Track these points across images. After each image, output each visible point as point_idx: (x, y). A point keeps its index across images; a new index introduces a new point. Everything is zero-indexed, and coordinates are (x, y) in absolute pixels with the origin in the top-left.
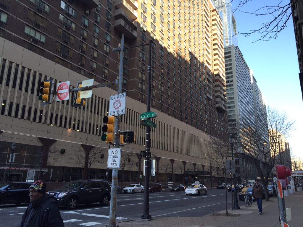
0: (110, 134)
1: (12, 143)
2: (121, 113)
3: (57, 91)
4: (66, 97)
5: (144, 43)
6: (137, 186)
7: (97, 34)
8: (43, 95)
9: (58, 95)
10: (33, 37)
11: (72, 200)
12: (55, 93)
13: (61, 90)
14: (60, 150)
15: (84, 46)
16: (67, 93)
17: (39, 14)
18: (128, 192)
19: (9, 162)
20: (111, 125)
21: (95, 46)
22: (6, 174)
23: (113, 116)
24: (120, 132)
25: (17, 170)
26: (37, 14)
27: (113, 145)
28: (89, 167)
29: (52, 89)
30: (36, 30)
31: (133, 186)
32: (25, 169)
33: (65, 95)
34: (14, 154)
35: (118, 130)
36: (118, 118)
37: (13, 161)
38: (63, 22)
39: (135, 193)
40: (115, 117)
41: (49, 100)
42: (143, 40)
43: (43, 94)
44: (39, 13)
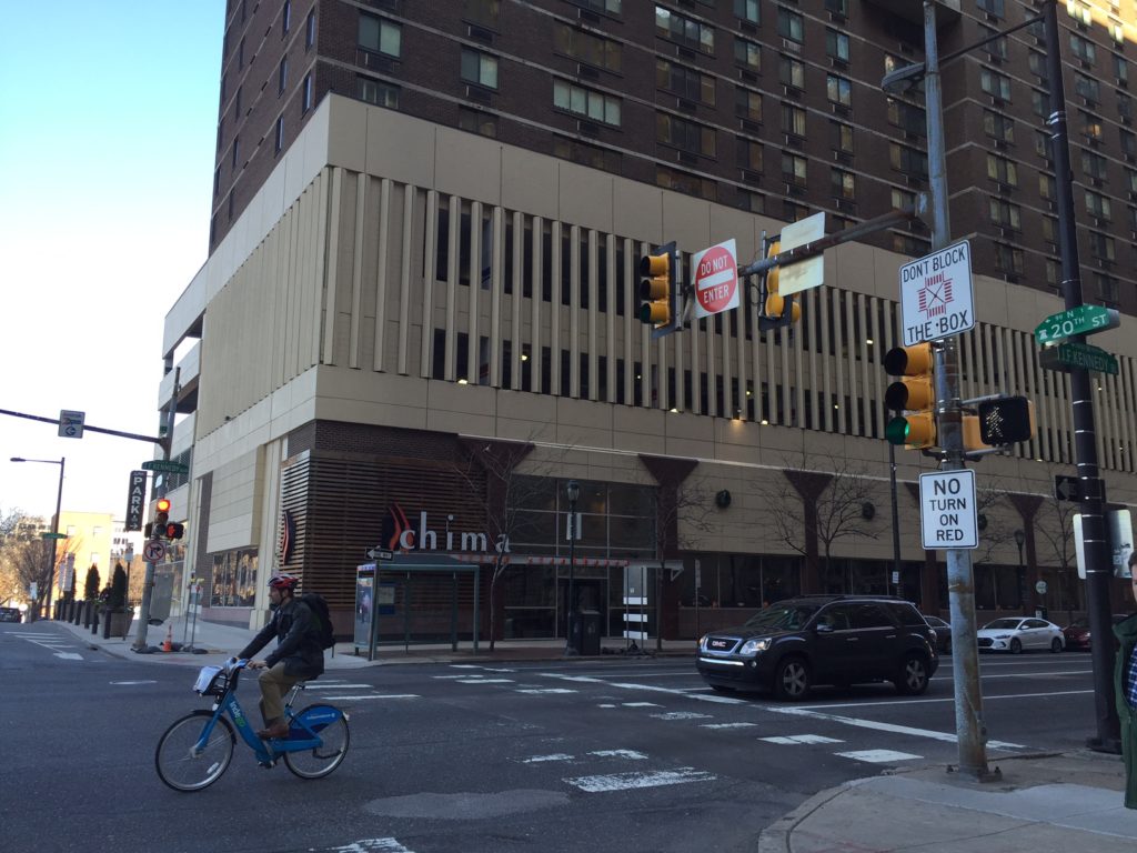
0: (921, 414)
1: (567, 480)
2: (958, 329)
3: (693, 282)
4: (728, 299)
5: (995, 28)
6: (1031, 624)
7: (795, 45)
8: (651, 305)
9: (701, 294)
10: (581, 115)
11: (791, 667)
12: (689, 291)
13: (707, 275)
14: (714, 494)
15: (755, 104)
16: (731, 284)
17: (592, 29)
18: (993, 647)
19: (567, 542)
20: (920, 380)
21: (794, 93)
22: (559, 579)
23: (923, 342)
24: (959, 404)
25: (591, 567)
26: (584, 31)
27: (939, 457)
28: (822, 553)
29: (679, 278)
30: (588, 89)
31: (1012, 625)
32: (613, 563)
33: (726, 291)
34: (579, 515)
35: (953, 396)
36: (947, 350)
37: (579, 537)
38: (669, 36)
39: (1022, 652)
40: (934, 345)
41: (673, 320)
42: (993, 19)
43: (653, 300)
44: (590, 25)
